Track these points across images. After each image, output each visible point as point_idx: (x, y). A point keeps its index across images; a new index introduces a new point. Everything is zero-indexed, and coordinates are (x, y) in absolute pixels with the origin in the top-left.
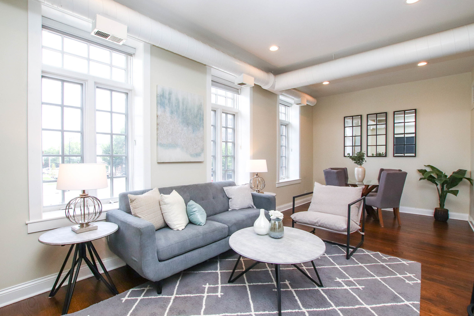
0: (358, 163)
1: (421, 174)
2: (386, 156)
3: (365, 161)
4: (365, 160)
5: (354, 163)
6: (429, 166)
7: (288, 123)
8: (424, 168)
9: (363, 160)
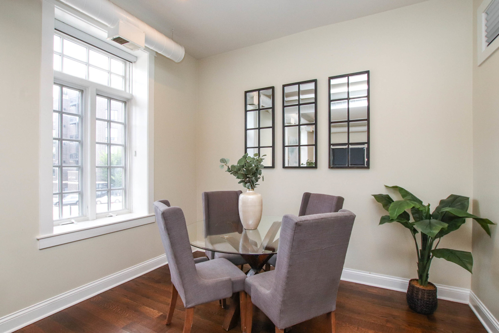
0: (246, 183)
1: (380, 204)
2: (316, 167)
3: (261, 178)
4: (261, 176)
5: (239, 183)
6: (395, 188)
7: (128, 97)
8: (384, 192)
9: (259, 176)
